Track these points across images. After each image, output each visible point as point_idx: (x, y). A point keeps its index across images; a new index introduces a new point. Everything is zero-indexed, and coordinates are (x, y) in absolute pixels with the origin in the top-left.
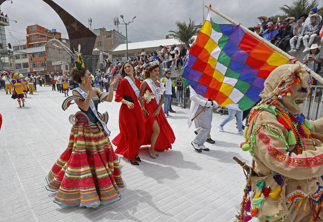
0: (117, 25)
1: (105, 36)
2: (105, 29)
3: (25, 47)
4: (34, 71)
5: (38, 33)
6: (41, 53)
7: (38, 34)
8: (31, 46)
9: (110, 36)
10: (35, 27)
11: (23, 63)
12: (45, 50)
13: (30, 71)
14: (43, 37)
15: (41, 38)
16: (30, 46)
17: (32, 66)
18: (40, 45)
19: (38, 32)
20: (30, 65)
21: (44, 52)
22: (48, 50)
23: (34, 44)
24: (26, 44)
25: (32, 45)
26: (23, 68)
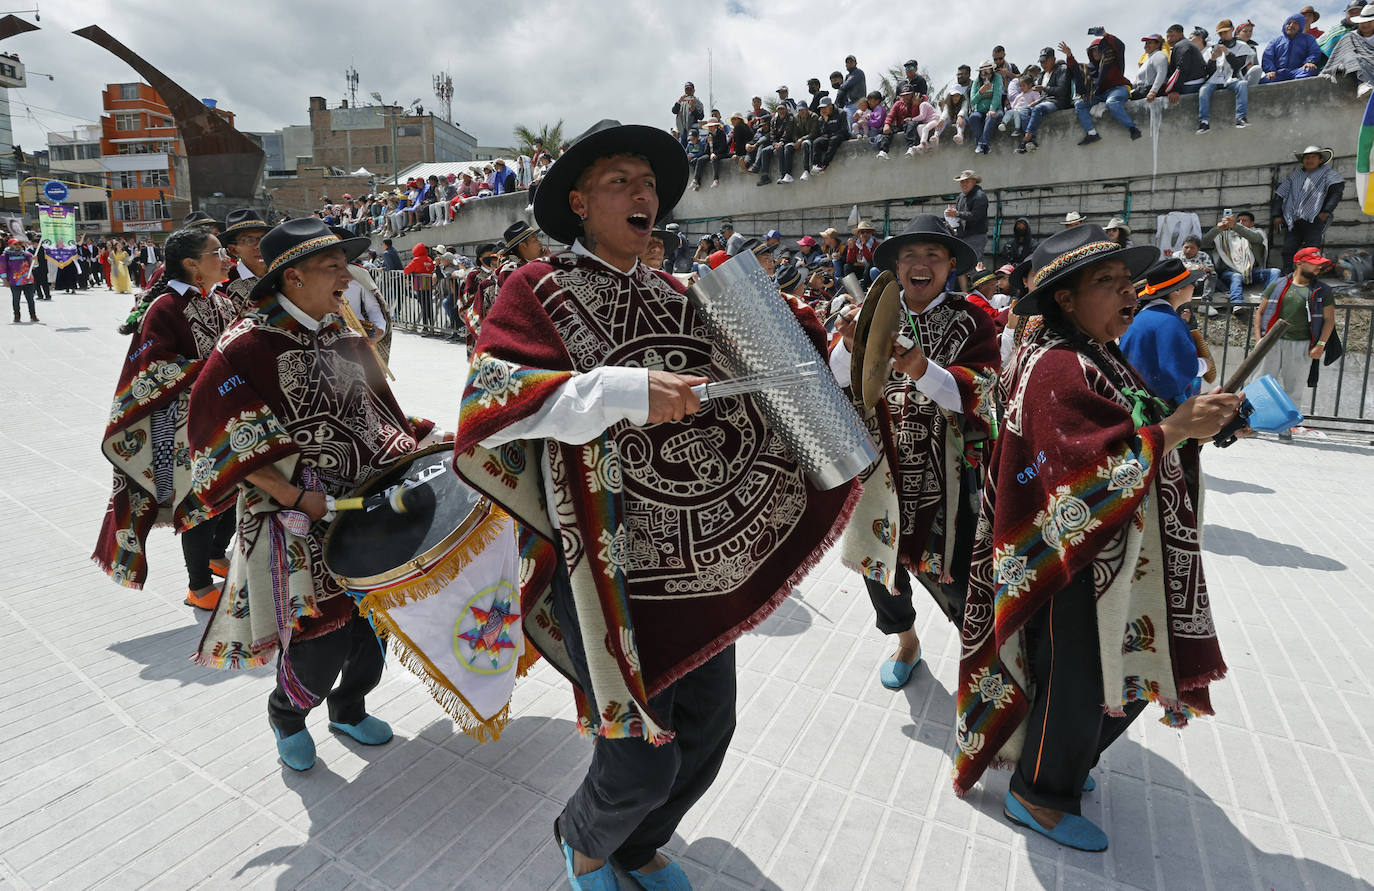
0: (448, 97)
1: (402, 132)
2: (401, 108)
3: (92, 151)
4: (127, 229)
5: (143, 110)
6: (155, 175)
7: (145, 114)
8: (120, 150)
9: (415, 133)
10: (134, 88)
11: (85, 204)
12: (165, 166)
13: (112, 230)
14: (165, 123)
15: (156, 128)
16: (112, 150)
17: (117, 215)
18: (150, 148)
19: (145, 104)
20: (112, 213)
21: (163, 172)
22: (179, 167)
23: (131, 144)
24: (98, 142)
25: (124, 145)
26: (87, 219)
